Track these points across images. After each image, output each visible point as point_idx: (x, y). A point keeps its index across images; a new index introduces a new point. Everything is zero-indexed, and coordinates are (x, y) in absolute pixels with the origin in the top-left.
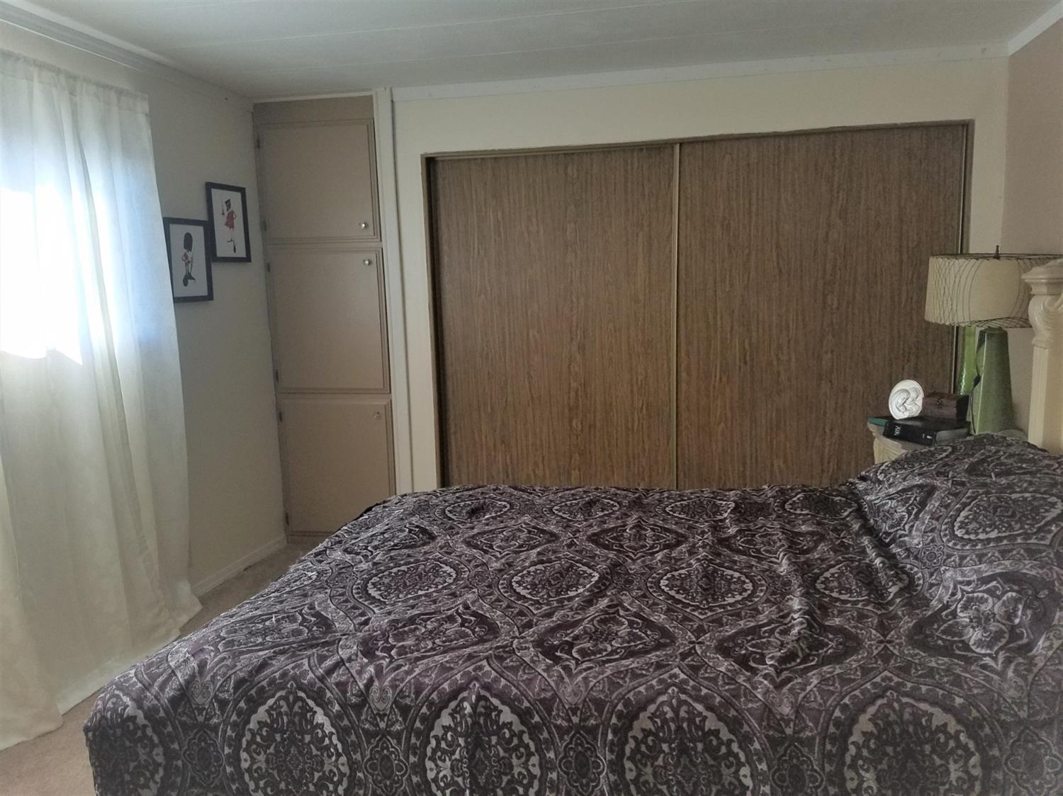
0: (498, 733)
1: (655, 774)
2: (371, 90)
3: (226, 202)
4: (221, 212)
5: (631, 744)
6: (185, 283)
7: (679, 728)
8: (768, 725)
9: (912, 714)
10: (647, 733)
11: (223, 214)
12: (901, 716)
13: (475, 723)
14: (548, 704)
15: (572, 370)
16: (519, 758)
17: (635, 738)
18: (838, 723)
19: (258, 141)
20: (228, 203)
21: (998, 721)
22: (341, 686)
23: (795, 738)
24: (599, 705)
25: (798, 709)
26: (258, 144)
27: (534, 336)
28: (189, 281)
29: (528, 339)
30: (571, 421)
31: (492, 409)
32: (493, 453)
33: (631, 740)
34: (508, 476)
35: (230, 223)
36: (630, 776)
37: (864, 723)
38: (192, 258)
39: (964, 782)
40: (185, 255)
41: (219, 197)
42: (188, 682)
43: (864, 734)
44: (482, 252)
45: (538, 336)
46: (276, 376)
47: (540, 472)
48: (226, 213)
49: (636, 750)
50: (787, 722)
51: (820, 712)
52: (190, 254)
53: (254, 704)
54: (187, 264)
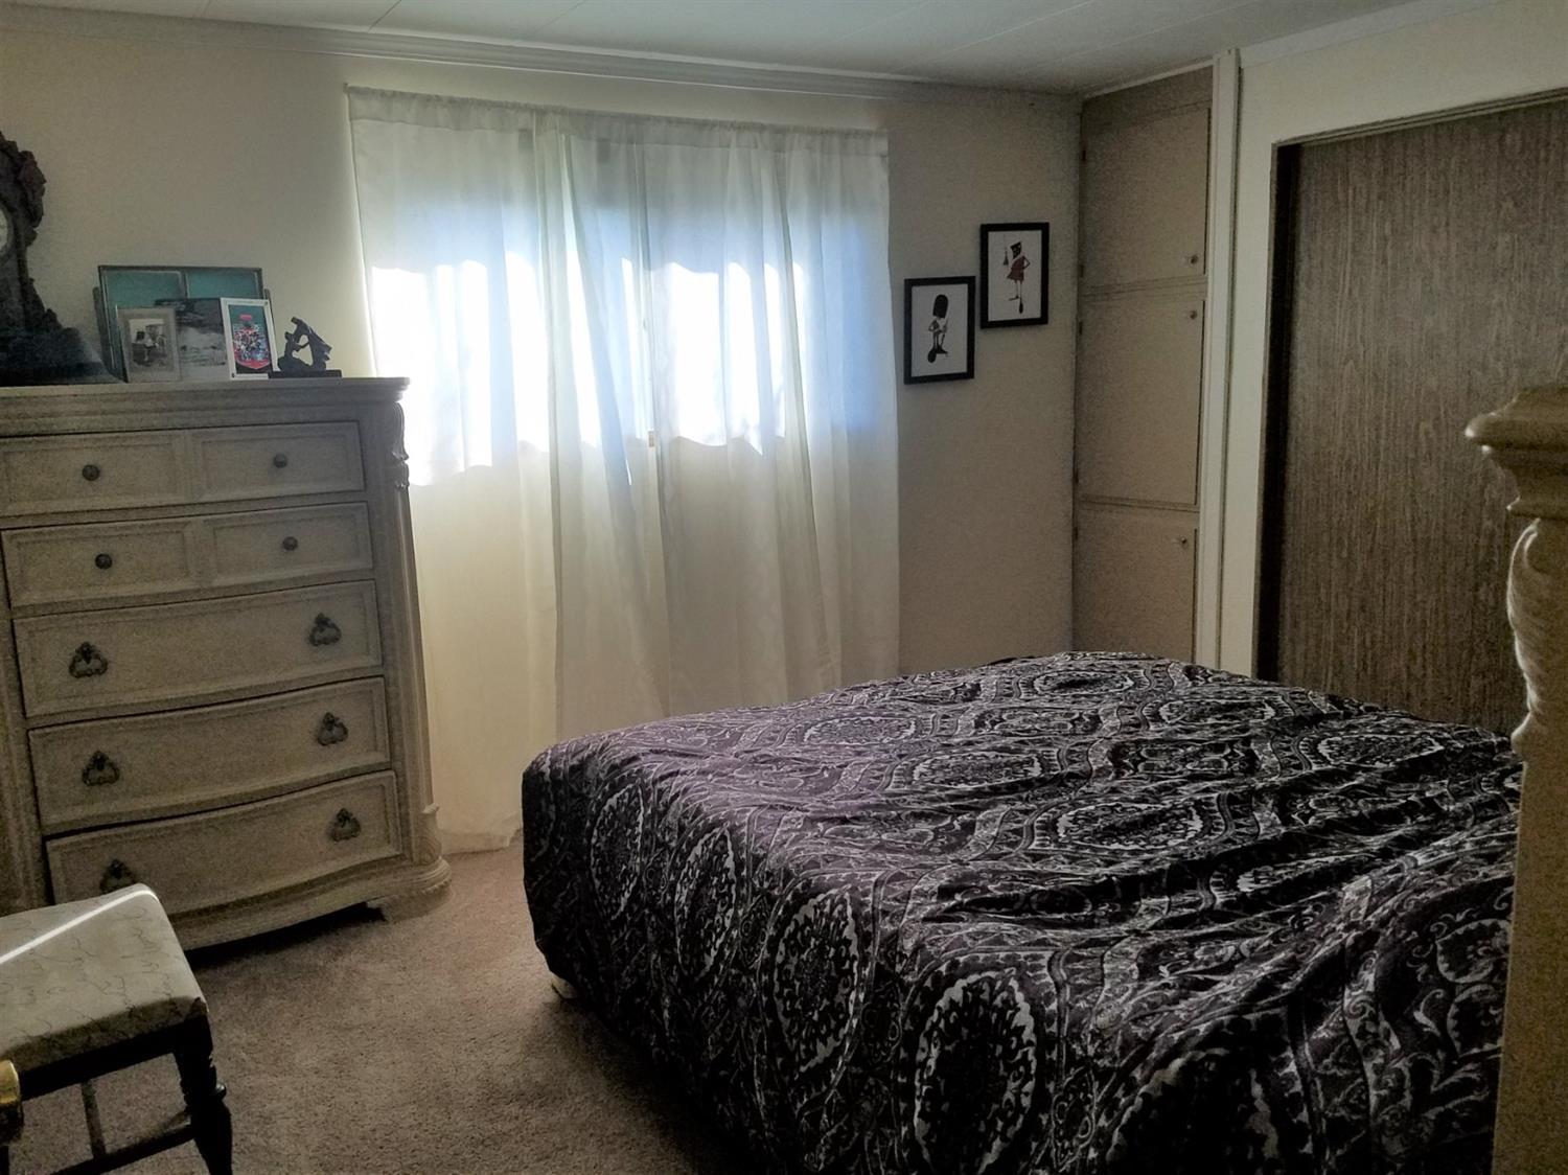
0: (719, 875)
1: (797, 967)
2: (1210, 57)
3: (1013, 247)
4: (1003, 261)
5: (791, 928)
6: (932, 357)
7: (827, 926)
8: (885, 953)
9: (1004, 1002)
10: (807, 920)
11: (1006, 262)
12: (993, 997)
13: (710, 859)
14: (757, 860)
15: (1486, 496)
16: (723, 905)
17: (796, 922)
18: (937, 977)
19: (1084, 153)
20: (1017, 248)
21: (1069, 1047)
22: (661, 792)
23: (897, 978)
24: (788, 875)
25: (919, 947)
26: (1083, 157)
27: (1427, 433)
28: (938, 356)
29: (1416, 437)
30: (1476, 588)
31: (1350, 553)
32: (1346, 624)
33: (793, 923)
34: (1365, 669)
35: (1017, 273)
36: (779, 959)
37: (956, 992)
38: (945, 327)
39: (1011, 1109)
40: (935, 325)
41: (999, 243)
42: (589, 757)
43: (952, 1002)
44: (1356, 292)
45: (1432, 435)
46: (1076, 478)
47: (1417, 669)
48: (1011, 262)
49: (793, 936)
50: (903, 956)
51: (932, 958)
52: (941, 322)
53: (614, 789)
54: (936, 335)
